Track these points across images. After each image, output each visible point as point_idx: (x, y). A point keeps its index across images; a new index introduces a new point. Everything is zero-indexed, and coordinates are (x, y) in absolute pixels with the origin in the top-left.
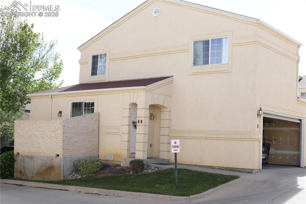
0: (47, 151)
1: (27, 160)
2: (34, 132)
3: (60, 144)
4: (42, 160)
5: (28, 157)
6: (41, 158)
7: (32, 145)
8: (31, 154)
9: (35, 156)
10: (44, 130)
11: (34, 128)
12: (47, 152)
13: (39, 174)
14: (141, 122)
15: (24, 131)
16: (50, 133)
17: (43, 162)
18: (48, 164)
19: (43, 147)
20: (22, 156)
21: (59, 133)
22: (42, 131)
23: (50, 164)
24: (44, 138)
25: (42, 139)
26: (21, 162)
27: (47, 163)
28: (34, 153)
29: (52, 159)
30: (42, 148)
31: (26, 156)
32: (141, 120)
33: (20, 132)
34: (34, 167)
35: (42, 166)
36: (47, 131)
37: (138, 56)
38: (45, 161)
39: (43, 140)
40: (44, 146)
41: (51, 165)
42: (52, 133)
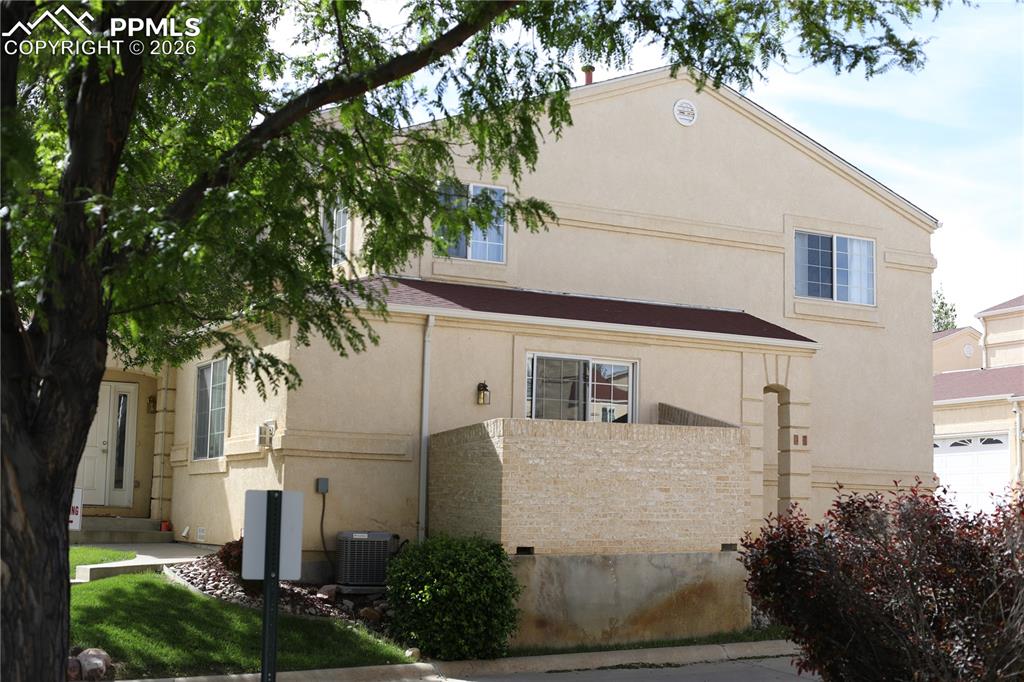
0: (680, 536)
1: (581, 572)
2: (618, 468)
3: (740, 510)
4: (656, 567)
5: (588, 561)
6: (655, 561)
7: (604, 516)
8: (599, 550)
9: (624, 553)
10: (670, 463)
11: (614, 451)
12: (682, 539)
13: (642, 618)
14: (805, 443)
15: (565, 462)
16: (698, 472)
17: (667, 574)
18: (687, 580)
19: (661, 520)
20: (550, 559)
21: (733, 473)
22: (659, 462)
23: (699, 577)
24: (667, 490)
25: (655, 491)
26: (543, 584)
27: (683, 574)
28: (620, 542)
29: (707, 562)
30: (658, 523)
31: (573, 558)
32: (805, 437)
33: (537, 465)
34: (617, 595)
35: (660, 588)
36: (683, 465)
37: (633, 231)
38: (672, 571)
39: (662, 496)
40: (671, 519)
41: (701, 581)
42: (705, 473)
